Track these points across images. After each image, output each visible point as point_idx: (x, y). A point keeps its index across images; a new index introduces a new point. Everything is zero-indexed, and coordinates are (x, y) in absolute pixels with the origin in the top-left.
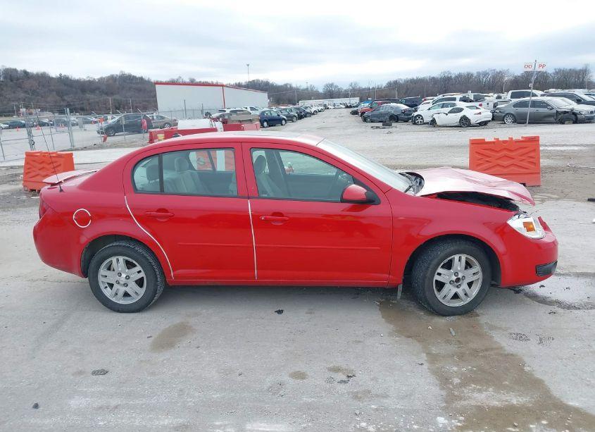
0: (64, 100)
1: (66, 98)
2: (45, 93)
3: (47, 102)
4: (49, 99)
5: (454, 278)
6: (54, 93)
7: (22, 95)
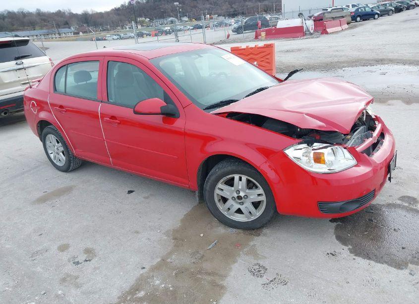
0: (232, 8)
1: (233, 6)
2: (221, 3)
3: (222, 10)
4: (224, 8)
5: (236, 195)
6: (227, 3)
7: (208, 6)
